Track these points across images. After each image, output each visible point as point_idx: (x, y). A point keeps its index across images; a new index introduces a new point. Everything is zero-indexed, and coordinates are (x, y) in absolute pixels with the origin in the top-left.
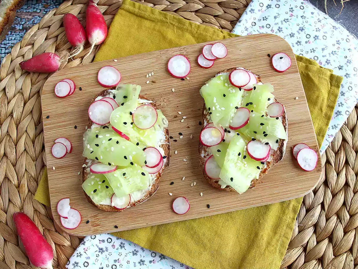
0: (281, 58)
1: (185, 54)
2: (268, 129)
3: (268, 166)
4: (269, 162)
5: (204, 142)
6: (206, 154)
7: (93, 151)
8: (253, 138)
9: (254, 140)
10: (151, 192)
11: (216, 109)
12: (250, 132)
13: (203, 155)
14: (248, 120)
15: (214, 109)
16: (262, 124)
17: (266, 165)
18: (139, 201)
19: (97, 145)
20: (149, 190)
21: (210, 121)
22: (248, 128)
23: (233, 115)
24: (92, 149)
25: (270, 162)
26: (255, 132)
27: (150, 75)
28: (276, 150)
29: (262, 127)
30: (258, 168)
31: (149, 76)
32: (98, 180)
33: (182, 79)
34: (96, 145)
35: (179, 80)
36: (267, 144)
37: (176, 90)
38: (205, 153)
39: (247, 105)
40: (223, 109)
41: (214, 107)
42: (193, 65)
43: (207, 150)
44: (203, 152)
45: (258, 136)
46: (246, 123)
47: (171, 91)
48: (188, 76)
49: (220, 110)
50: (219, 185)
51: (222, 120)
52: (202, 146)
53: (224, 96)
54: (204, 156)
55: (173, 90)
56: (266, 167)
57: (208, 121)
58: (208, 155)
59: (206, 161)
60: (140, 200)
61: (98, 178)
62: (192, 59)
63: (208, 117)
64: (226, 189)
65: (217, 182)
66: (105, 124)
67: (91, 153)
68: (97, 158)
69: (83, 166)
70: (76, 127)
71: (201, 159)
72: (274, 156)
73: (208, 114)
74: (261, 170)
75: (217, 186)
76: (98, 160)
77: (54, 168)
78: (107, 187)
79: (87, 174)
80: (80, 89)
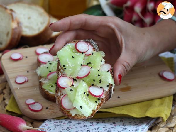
2: (102, 78)
3: (102, 102)
4: (103, 99)
5: (61, 85)
6: (62, 94)
9: (93, 85)
14: (90, 73)
16: (99, 75)
21: (63, 73)
22: (89, 78)
23: (79, 69)
26: (94, 80)
28: (107, 91)
30: (96, 102)
36: (101, 87)
38: (61, 93)
39: (88, 64)
41: (67, 65)
43: (62, 91)
44: (59, 92)
45: (95, 83)
46: (88, 74)
51: (73, 73)
52: (58, 89)
53: (73, 57)
54: (60, 95)
57: (62, 73)
58: (63, 94)
59: (62, 98)
63: (62, 71)
64: (75, 116)
65: (69, 112)
71: (58, 97)
72: (106, 94)
73: (61, 69)
74: (98, 104)
75: (69, 114)
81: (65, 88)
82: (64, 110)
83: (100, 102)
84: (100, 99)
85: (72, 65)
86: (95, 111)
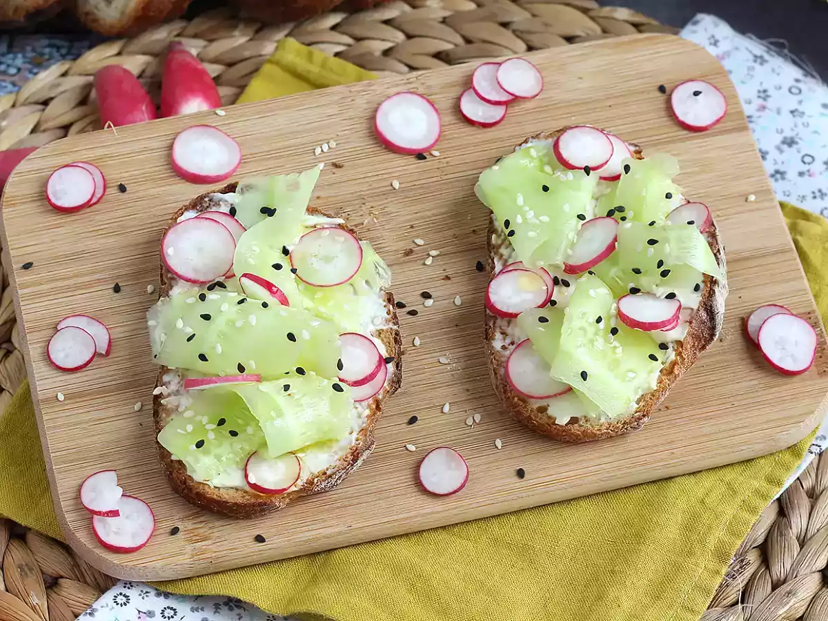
0: (696, 94)
1: (421, 90)
2: (668, 251)
3: (680, 354)
4: (680, 343)
5: (499, 306)
6: (508, 341)
7: (194, 335)
8: (632, 285)
9: (635, 291)
11: (525, 219)
12: (623, 271)
13: (497, 344)
14: (615, 239)
15: (519, 219)
16: (652, 242)
17: (674, 353)
18: (325, 473)
19: (206, 317)
20: (351, 443)
21: (510, 261)
22: (615, 263)
23: (572, 235)
24: (190, 331)
25: (682, 340)
26: (637, 271)
27: (325, 148)
28: (695, 307)
29: (652, 249)
30: (653, 357)
31: (322, 150)
32: (205, 420)
33: (420, 155)
34: (202, 316)
35: (412, 160)
36: (671, 296)
37: (403, 186)
38: (504, 339)
39: (610, 214)
40: (545, 219)
41: (519, 216)
42: (449, 118)
43: (509, 330)
44: (498, 335)
45: (643, 282)
46: (611, 248)
47: (391, 188)
48: (436, 147)
49: (538, 222)
50: (550, 417)
51: (544, 249)
52: (494, 323)
53: (545, 189)
54: (504, 348)
55: (396, 185)
56: (672, 358)
57: (506, 261)
58: (512, 343)
59: (509, 358)
60: (327, 470)
61: (205, 413)
62: (445, 102)
63: (503, 251)
64: (570, 426)
65: (543, 410)
66: (214, 280)
67: (189, 340)
68: (203, 357)
69: (156, 392)
70: (117, 289)
71: (493, 354)
72: (691, 323)
73: (502, 243)
74: (662, 366)
75: (545, 420)
76: (207, 360)
77: (61, 397)
78: (234, 434)
79: (169, 412)
80: (122, 189)
81: (516, 316)
82: (521, 403)
83: (671, 355)
84: (670, 345)
85: (541, 218)
86: (654, 396)
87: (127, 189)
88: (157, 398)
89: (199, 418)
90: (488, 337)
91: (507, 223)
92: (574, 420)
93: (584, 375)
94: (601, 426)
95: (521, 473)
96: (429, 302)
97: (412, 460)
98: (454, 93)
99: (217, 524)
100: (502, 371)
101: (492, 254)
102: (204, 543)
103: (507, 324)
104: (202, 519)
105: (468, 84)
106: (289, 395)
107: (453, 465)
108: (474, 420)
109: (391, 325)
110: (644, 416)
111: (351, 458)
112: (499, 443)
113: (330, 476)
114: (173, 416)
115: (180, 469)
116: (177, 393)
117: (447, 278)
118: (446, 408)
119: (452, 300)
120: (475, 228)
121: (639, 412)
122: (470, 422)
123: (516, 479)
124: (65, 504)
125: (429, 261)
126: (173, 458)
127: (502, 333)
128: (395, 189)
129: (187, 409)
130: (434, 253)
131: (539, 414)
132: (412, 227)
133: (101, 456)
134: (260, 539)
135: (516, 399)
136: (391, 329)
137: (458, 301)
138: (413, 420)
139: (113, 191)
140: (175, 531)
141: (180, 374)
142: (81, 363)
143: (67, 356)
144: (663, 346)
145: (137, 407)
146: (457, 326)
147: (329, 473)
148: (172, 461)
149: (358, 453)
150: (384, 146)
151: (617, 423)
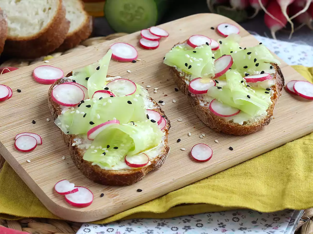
0: (226, 27)
2: (257, 54)
3: (275, 91)
4: (274, 87)
6: (206, 103)
7: (86, 114)
8: (245, 73)
9: (247, 75)
10: (167, 147)
11: (193, 61)
12: (241, 69)
13: (202, 104)
16: (249, 53)
17: (273, 91)
18: (158, 157)
19: (89, 106)
20: (163, 145)
24: (84, 113)
25: (274, 85)
26: (246, 67)
28: (275, 73)
29: (250, 56)
30: (267, 93)
32: (101, 147)
33: (134, 61)
34: (87, 106)
35: (130, 64)
36: (263, 72)
37: (132, 71)
38: (204, 103)
40: (201, 59)
41: (190, 60)
43: (204, 100)
45: (249, 70)
46: (232, 62)
47: (127, 73)
48: (138, 58)
50: (235, 124)
51: (204, 70)
52: (197, 99)
53: (195, 52)
54: (205, 105)
55: (129, 71)
56: (273, 92)
57: (189, 80)
58: (208, 103)
59: (210, 107)
60: (159, 156)
61: (99, 146)
63: (187, 77)
64: (244, 125)
65: (231, 122)
66: (79, 103)
67: (84, 116)
68: (92, 123)
69: (73, 145)
70: (34, 122)
71: (202, 108)
72: (275, 78)
73: (185, 76)
74: (271, 96)
75: (233, 125)
76: (94, 124)
77: (29, 161)
78: (116, 148)
79: (82, 150)
80: (19, 91)
81: (206, 92)
82: (222, 121)
83: (272, 92)
84: (270, 88)
85: (199, 59)
86: (272, 108)
87: (21, 91)
88: (74, 147)
89: (98, 148)
90: (197, 104)
91: (186, 65)
92: (245, 123)
93: (248, 97)
94: (256, 123)
95: (231, 149)
96: (163, 104)
97: (186, 153)
98: (136, 41)
99: (118, 189)
100: (209, 112)
101: (183, 80)
102: (117, 197)
103: (201, 98)
104: (112, 189)
105: (141, 37)
106: (136, 126)
107: (204, 149)
108: (203, 136)
109: (157, 107)
110: (271, 115)
111: (166, 150)
112: (216, 141)
113: (160, 158)
114: (85, 151)
115: (97, 168)
116: (82, 144)
117: (166, 95)
118: (190, 134)
119: (172, 102)
120: (168, 79)
121: (269, 114)
122: (201, 137)
123: (230, 151)
124: (50, 196)
125: (156, 91)
126: (93, 164)
127: (202, 101)
128: (129, 73)
129: (90, 147)
130: (156, 89)
131: (231, 123)
132: (143, 83)
133: (57, 177)
134: (139, 191)
135: (220, 120)
136: (157, 108)
137: (174, 101)
138: (179, 141)
139: (16, 93)
140: (102, 195)
141: (80, 138)
142: (33, 147)
143: (25, 146)
144: (268, 89)
145: (63, 158)
146: (178, 109)
147: (160, 157)
148: (92, 166)
149: (168, 148)
150: (118, 61)
151: (262, 120)
